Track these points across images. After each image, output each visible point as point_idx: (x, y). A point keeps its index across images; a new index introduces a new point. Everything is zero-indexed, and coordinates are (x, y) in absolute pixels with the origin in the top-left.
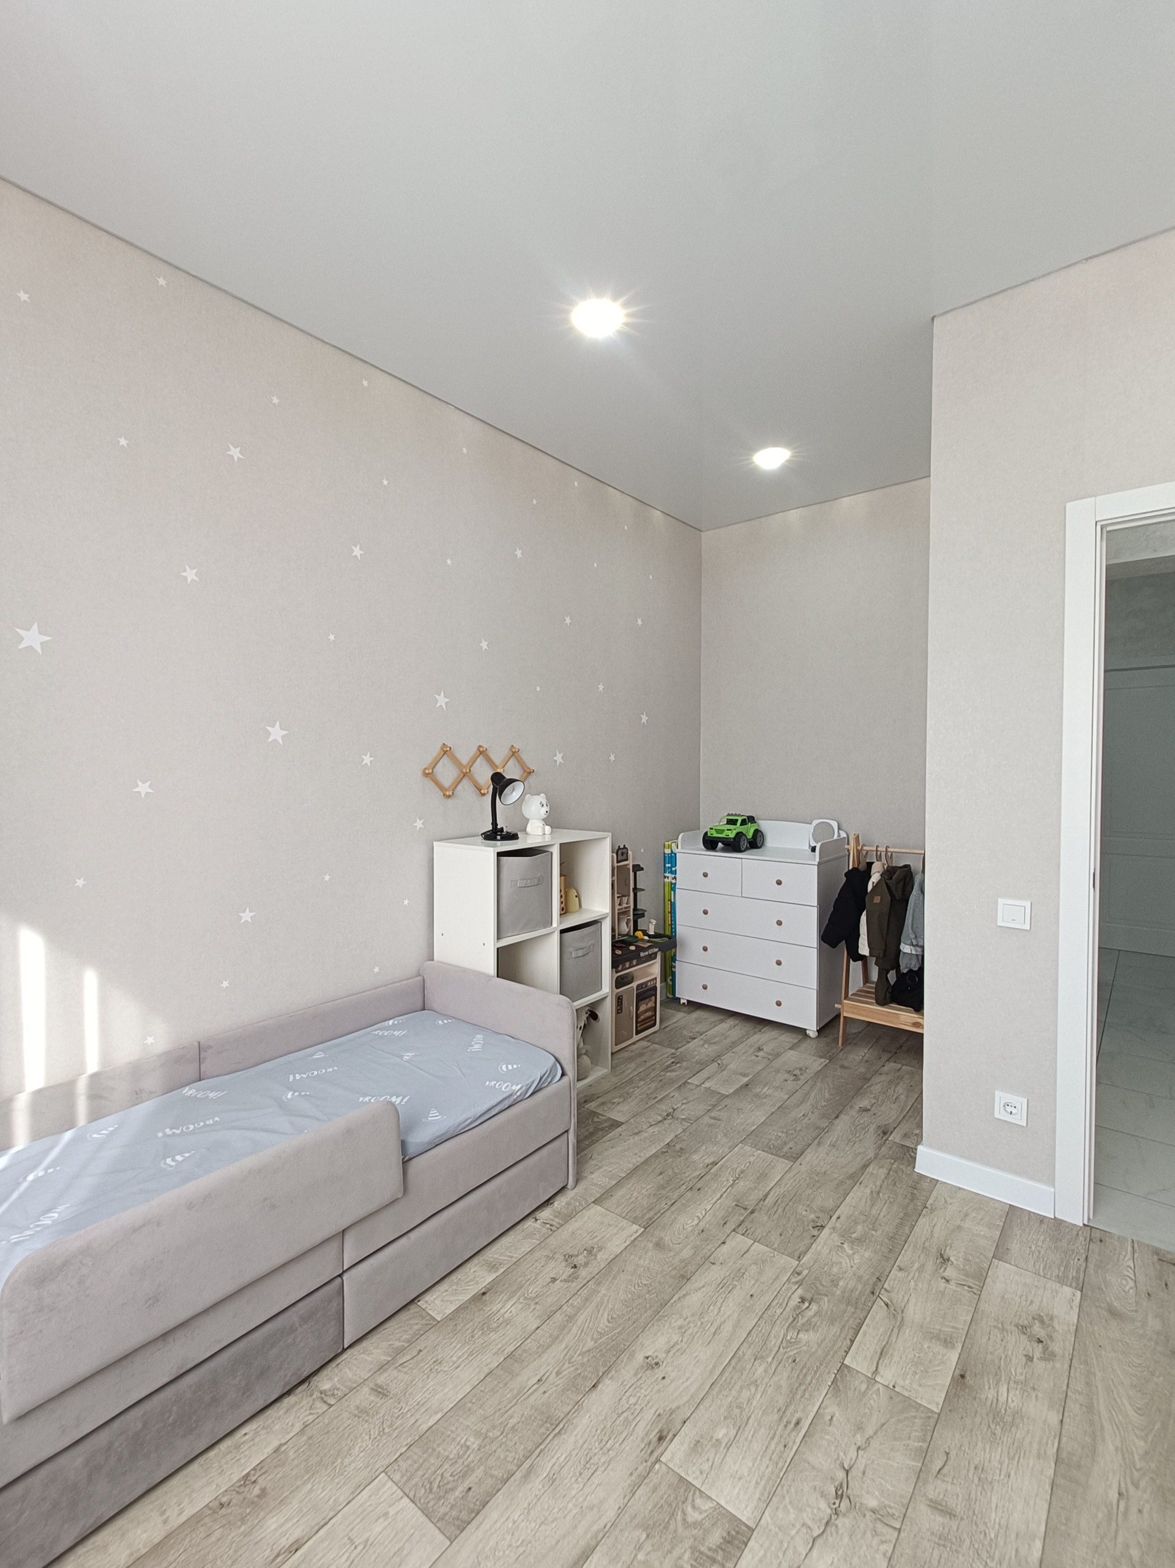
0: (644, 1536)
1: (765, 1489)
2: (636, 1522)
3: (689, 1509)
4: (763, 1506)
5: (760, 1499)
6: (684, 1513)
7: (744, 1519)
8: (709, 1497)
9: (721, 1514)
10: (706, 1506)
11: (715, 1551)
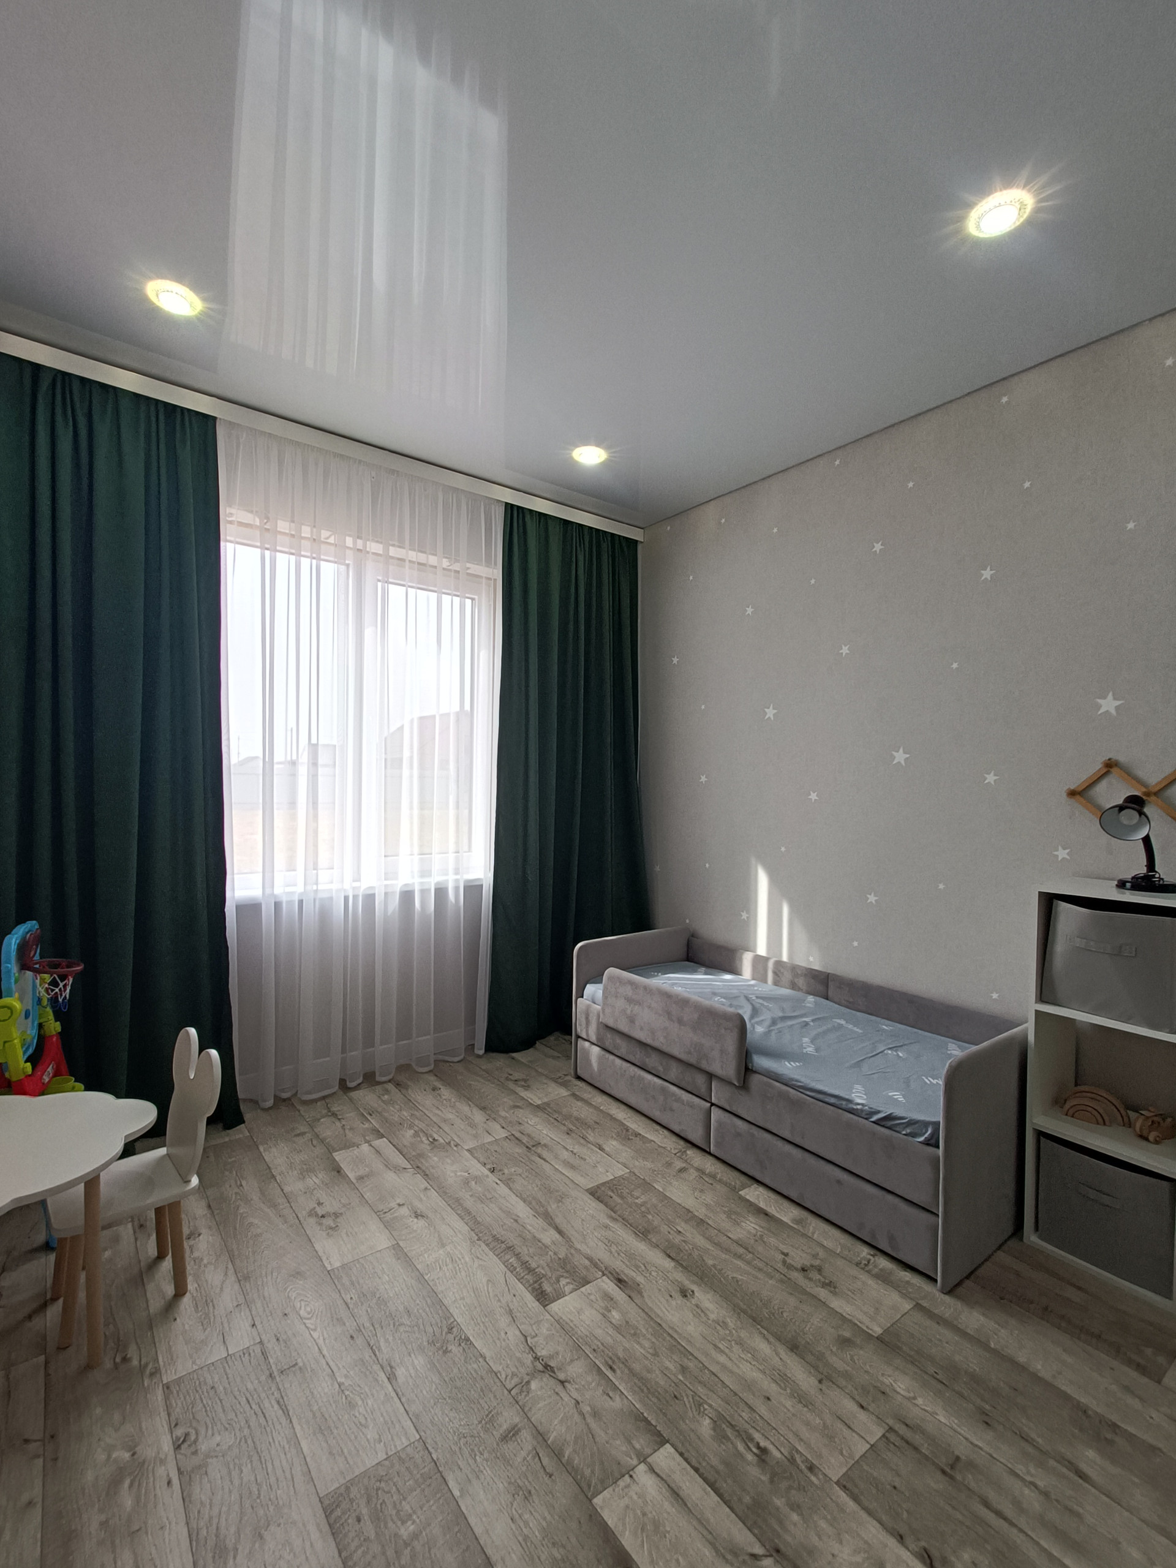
0: (560, 1257)
1: (567, 1323)
2: (569, 1255)
3: (568, 1280)
4: (556, 1318)
5: (561, 1318)
6: (566, 1278)
7: (552, 1305)
8: (571, 1292)
9: (560, 1295)
10: (567, 1289)
11: (540, 1285)
